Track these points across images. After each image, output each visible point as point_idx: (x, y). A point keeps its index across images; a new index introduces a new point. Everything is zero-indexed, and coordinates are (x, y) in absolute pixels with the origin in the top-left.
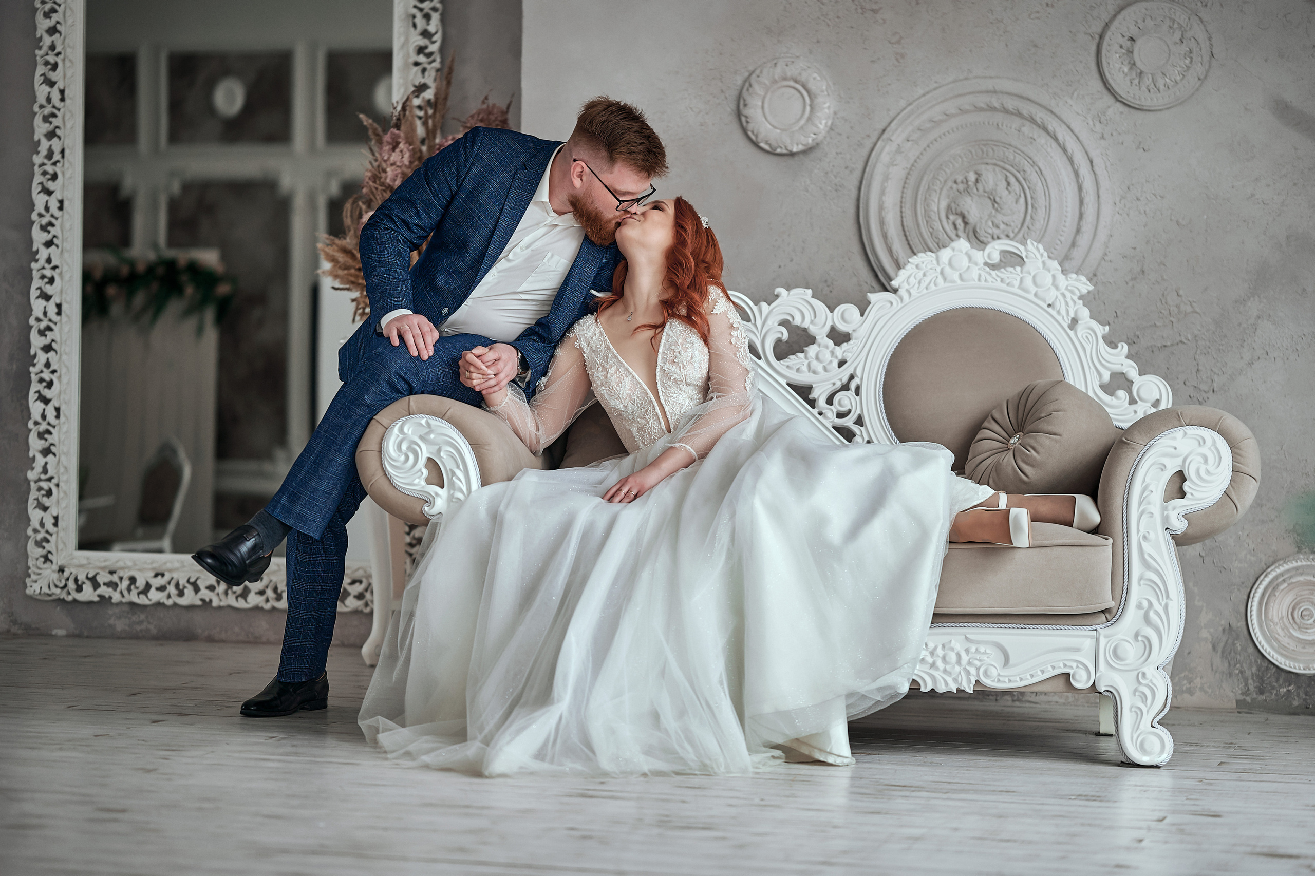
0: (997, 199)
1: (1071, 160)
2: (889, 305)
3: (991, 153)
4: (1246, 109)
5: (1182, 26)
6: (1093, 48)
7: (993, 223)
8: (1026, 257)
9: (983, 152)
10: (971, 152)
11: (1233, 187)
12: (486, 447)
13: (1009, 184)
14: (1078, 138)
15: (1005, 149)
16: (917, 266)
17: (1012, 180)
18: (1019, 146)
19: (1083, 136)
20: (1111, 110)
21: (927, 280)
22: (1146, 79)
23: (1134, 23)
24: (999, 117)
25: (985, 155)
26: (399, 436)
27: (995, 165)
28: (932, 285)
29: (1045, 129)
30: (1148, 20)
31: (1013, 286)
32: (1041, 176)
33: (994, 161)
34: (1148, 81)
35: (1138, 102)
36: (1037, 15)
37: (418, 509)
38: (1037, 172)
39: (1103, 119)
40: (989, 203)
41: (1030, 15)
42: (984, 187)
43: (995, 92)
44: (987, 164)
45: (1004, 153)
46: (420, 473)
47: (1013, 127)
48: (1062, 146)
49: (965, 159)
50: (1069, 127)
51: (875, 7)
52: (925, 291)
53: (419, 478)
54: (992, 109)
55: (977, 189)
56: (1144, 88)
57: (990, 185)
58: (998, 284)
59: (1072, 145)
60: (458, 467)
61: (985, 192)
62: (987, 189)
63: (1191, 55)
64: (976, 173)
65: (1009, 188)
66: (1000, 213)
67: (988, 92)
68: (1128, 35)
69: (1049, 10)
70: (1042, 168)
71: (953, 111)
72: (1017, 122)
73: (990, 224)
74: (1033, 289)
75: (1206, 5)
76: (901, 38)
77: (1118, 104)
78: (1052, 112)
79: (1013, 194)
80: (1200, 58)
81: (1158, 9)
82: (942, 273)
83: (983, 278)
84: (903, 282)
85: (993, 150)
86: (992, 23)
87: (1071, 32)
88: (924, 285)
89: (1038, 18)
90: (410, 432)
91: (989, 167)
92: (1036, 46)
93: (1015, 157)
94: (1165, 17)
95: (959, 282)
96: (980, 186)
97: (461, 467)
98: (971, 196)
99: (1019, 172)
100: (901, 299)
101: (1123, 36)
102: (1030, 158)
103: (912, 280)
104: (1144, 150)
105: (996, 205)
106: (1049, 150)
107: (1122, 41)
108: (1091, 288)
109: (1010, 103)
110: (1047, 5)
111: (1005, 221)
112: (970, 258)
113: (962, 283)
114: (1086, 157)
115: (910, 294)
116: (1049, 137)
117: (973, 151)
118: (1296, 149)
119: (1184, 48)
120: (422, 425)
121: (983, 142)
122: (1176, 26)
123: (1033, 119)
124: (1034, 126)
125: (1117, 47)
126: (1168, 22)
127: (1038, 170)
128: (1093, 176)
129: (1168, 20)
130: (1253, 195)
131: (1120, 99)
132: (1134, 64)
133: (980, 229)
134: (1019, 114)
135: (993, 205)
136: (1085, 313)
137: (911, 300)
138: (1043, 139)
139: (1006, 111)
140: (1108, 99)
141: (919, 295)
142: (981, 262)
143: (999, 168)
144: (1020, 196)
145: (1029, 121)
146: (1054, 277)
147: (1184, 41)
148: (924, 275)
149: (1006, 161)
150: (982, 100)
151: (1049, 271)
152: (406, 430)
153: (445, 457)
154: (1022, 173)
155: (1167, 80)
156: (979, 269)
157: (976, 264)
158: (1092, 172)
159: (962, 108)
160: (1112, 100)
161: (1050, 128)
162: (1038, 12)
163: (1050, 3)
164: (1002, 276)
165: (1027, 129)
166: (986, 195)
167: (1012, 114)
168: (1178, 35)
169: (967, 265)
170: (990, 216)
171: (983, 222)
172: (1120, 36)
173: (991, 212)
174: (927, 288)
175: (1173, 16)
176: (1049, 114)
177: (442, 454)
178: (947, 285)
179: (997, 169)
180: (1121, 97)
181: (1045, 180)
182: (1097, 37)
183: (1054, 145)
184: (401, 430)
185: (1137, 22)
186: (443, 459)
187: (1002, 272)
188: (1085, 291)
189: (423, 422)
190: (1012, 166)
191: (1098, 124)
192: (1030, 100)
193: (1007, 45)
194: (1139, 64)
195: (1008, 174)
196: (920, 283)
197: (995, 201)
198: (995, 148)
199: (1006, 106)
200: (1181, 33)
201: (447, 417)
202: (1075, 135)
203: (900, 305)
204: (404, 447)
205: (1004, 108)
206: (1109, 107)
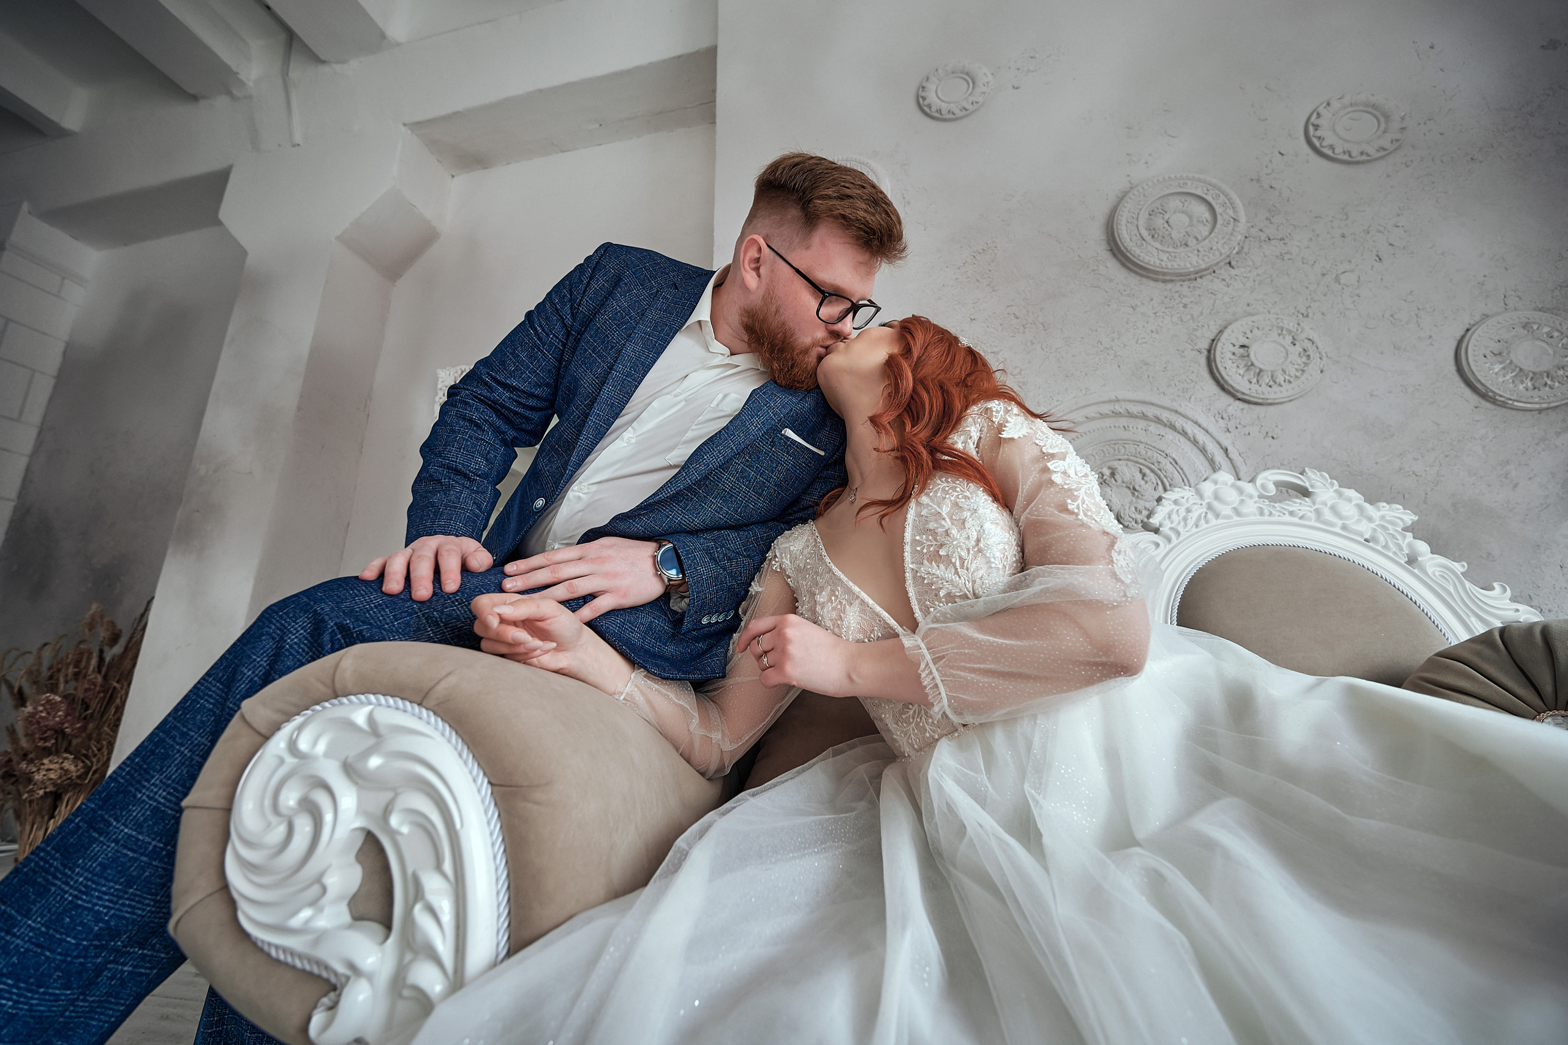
0: (1137, 488)
1: (1203, 451)
2: (1153, 547)
3: (1123, 451)
4: (1371, 395)
5: (1291, 332)
6: (1203, 360)
7: (1136, 508)
8: (1312, 486)
9: (1115, 450)
10: (1103, 452)
11: (1376, 463)
12: (538, 795)
13: (1144, 475)
14: (1207, 431)
15: (1136, 446)
16: (1176, 502)
17: (1147, 472)
18: (1149, 443)
19: (1212, 428)
20: (1231, 407)
21: (1194, 516)
22: (1265, 377)
23: (1242, 334)
24: (1123, 421)
25: (1117, 453)
26: (282, 761)
27: (1128, 460)
28: (1203, 521)
29: (1173, 427)
30: (1255, 331)
31: (1310, 519)
32: (1175, 465)
33: (1126, 457)
34: (1266, 379)
35: (1262, 396)
36: (1144, 341)
37: (296, 1020)
38: (1171, 463)
39: (1225, 416)
40: (1129, 492)
41: (1137, 342)
42: (1122, 478)
43: (1118, 401)
44: (1120, 460)
45: (1136, 449)
46: (315, 889)
47: (1140, 428)
48: (1192, 439)
49: (1097, 457)
50: (1196, 423)
51: (995, 350)
52: (1194, 530)
53: (313, 903)
54: (1117, 414)
55: (1116, 481)
56: (1264, 385)
57: (1127, 478)
58: (1287, 518)
59: (1201, 437)
60: (438, 867)
61: (1123, 482)
62: (1125, 480)
63: (1308, 353)
64: (1109, 468)
65: (1145, 478)
66: (1142, 499)
67: (1110, 401)
68: (1238, 344)
69: (1154, 335)
70: (1177, 459)
71: (1080, 419)
72: (1142, 424)
73: (1133, 509)
74: (1340, 523)
75: (1307, 316)
76: (1021, 370)
77: (1237, 402)
78: (1176, 412)
79: (1149, 483)
80: (1318, 355)
81: (1264, 320)
82: (1210, 507)
83: (1266, 512)
84: (1164, 519)
85: (1124, 447)
86: (1102, 351)
87: (1178, 350)
88: (1191, 522)
89: (1145, 343)
90: (321, 747)
91: (1121, 462)
92: (1146, 364)
93: (1147, 452)
94: (1272, 326)
95: (1236, 518)
96: (1117, 477)
97: (448, 866)
98: (1110, 487)
99: (1153, 464)
100: (1169, 540)
101: (1234, 346)
102: (1163, 452)
103: (1174, 516)
104: (1273, 438)
105: (1136, 493)
106: (1179, 444)
107: (1233, 349)
108: (1415, 518)
109: (1135, 409)
110: (1152, 332)
111: (1147, 507)
112: (1240, 491)
113: (1239, 519)
114: (1218, 446)
115: (1178, 534)
116: (1175, 434)
117: (1105, 450)
118: (1437, 424)
119: (1298, 349)
120: (351, 725)
121: (1113, 442)
122: (1284, 332)
123: (1158, 419)
124: (1159, 426)
125: (1229, 355)
126: (1275, 332)
127: (1172, 461)
128: (1229, 462)
129: (1275, 328)
130: (1401, 469)
131: (1240, 396)
132: (1252, 364)
133: (1124, 514)
134: (1144, 417)
135: (1133, 494)
136: (1423, 547)
137: (1180, 540)
138: (1170, 435)
139: (1130, 415)
140: (1226, 399)
141: (1189, 534)
142: (1256, 494)
143: (1133, 463)
144: (1157, 484)
145: (1155, 422)
146: (1359, 506)
147: (1296, 342)
148: (1188, 511)
149: (1138, 455)
150: (1106, 409)
151: (1350, 500)
152: (303, 745)
153: (405, 830)
154: (1156, 464)
155: (1287, 378)
156: (1256, 502)
157: (1251, 497)
158: (1227, 459)
159: (1088, 416)
160: (1230, 400)
161: (1178, 425)
162: (1144, 338)
163: (1154, 330)
164: (1291, 509)
165: (1153, 428)
166: (1124, 485)
167: (1136, 417)
168: (1289, 339)
169: (1238, 499)
170: (1131, 503)
171: (1127, 508)
172: (1231, 345)
173: (1132, 500)
174: (1197, 526)
175: (1281, 324)
176: (1173, 414)
177: (394, 821)
178: (1220, 521)
179: (1130, 463)
180: (1243, 394)
181: (1182, 469)
182: (1205, 353)
183: (1182, 439)
184: (292, 747)
185: (1245, 333)
186: (399, 838)
187: (1288, 505)
188: (1409, 523)
189: (360, 717)
190: (1145, 460)
191: (1220, 420)
192: (1152, 404)
193: (1119, 366)
194: (1256, 363)
195: (1142, 467)
196: (1185, 519)
197: (1134, 489)
198: (1126, 446)
199: (1130, 411)
200: (1291, 338)
201: (431, 701)
202: (1203, 429)
203: (1169, 546)
204: (290, 798)
205: (1128, 413)
206: (1229, 405)
